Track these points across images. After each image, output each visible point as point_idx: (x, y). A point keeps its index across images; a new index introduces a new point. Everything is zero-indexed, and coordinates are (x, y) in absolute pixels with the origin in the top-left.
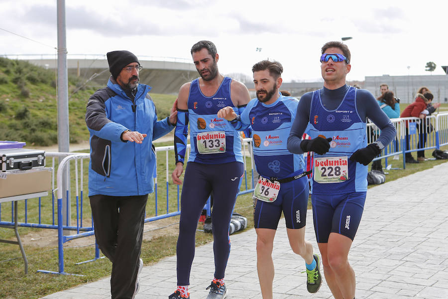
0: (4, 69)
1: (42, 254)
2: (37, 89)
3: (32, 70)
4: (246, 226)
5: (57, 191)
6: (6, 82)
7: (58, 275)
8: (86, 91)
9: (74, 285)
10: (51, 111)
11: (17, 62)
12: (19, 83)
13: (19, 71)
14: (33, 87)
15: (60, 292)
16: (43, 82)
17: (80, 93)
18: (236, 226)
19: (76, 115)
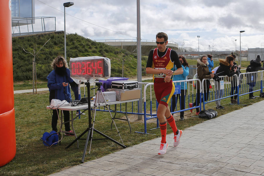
0: (95, 46)
1: (134, 125)
2: (109, 55)
3: (106, 47)
4: (217, 115)
5: (143, 99)
6: (96, 52)
7: (144, 134)
8: (129, 56)
9: (153, 138)
10: (115, 65)
11: (100, 43)
12: (101, 52)
13: (101, 47)
14: (107, 54)
15: (148, 141)
16: (111, 52)
17: (126, 56)
18: (213, 115)
19: (125, 66)
